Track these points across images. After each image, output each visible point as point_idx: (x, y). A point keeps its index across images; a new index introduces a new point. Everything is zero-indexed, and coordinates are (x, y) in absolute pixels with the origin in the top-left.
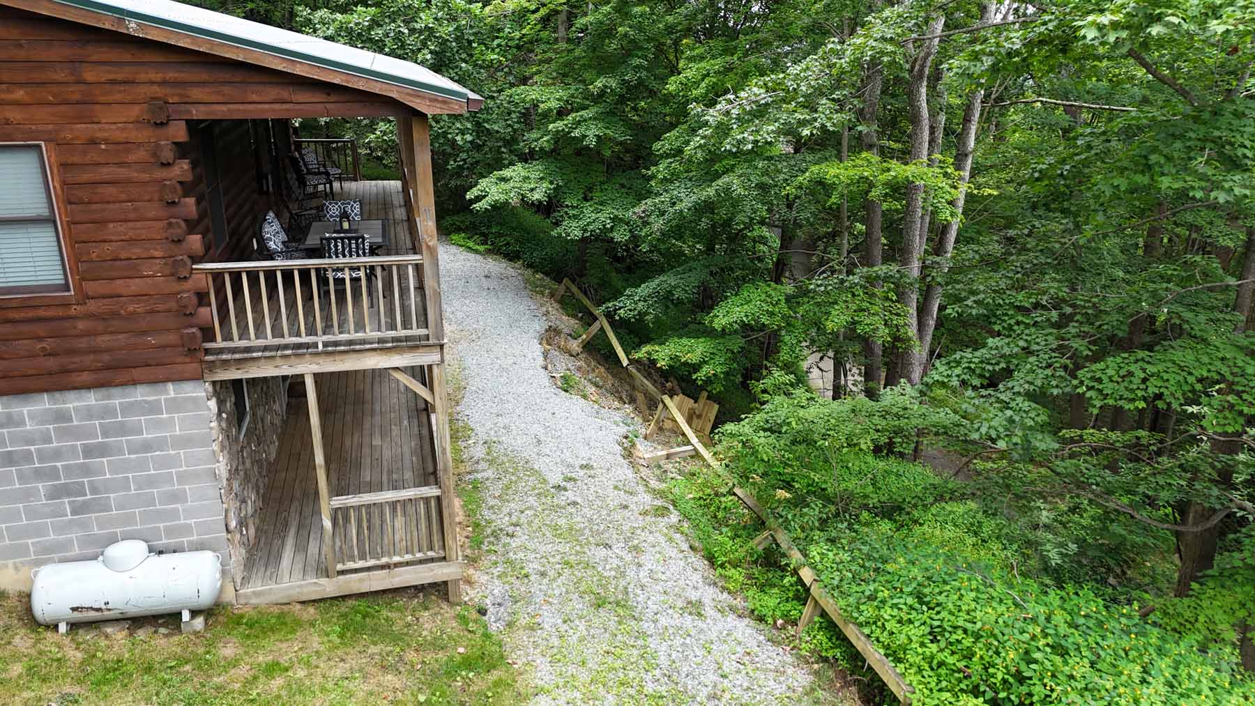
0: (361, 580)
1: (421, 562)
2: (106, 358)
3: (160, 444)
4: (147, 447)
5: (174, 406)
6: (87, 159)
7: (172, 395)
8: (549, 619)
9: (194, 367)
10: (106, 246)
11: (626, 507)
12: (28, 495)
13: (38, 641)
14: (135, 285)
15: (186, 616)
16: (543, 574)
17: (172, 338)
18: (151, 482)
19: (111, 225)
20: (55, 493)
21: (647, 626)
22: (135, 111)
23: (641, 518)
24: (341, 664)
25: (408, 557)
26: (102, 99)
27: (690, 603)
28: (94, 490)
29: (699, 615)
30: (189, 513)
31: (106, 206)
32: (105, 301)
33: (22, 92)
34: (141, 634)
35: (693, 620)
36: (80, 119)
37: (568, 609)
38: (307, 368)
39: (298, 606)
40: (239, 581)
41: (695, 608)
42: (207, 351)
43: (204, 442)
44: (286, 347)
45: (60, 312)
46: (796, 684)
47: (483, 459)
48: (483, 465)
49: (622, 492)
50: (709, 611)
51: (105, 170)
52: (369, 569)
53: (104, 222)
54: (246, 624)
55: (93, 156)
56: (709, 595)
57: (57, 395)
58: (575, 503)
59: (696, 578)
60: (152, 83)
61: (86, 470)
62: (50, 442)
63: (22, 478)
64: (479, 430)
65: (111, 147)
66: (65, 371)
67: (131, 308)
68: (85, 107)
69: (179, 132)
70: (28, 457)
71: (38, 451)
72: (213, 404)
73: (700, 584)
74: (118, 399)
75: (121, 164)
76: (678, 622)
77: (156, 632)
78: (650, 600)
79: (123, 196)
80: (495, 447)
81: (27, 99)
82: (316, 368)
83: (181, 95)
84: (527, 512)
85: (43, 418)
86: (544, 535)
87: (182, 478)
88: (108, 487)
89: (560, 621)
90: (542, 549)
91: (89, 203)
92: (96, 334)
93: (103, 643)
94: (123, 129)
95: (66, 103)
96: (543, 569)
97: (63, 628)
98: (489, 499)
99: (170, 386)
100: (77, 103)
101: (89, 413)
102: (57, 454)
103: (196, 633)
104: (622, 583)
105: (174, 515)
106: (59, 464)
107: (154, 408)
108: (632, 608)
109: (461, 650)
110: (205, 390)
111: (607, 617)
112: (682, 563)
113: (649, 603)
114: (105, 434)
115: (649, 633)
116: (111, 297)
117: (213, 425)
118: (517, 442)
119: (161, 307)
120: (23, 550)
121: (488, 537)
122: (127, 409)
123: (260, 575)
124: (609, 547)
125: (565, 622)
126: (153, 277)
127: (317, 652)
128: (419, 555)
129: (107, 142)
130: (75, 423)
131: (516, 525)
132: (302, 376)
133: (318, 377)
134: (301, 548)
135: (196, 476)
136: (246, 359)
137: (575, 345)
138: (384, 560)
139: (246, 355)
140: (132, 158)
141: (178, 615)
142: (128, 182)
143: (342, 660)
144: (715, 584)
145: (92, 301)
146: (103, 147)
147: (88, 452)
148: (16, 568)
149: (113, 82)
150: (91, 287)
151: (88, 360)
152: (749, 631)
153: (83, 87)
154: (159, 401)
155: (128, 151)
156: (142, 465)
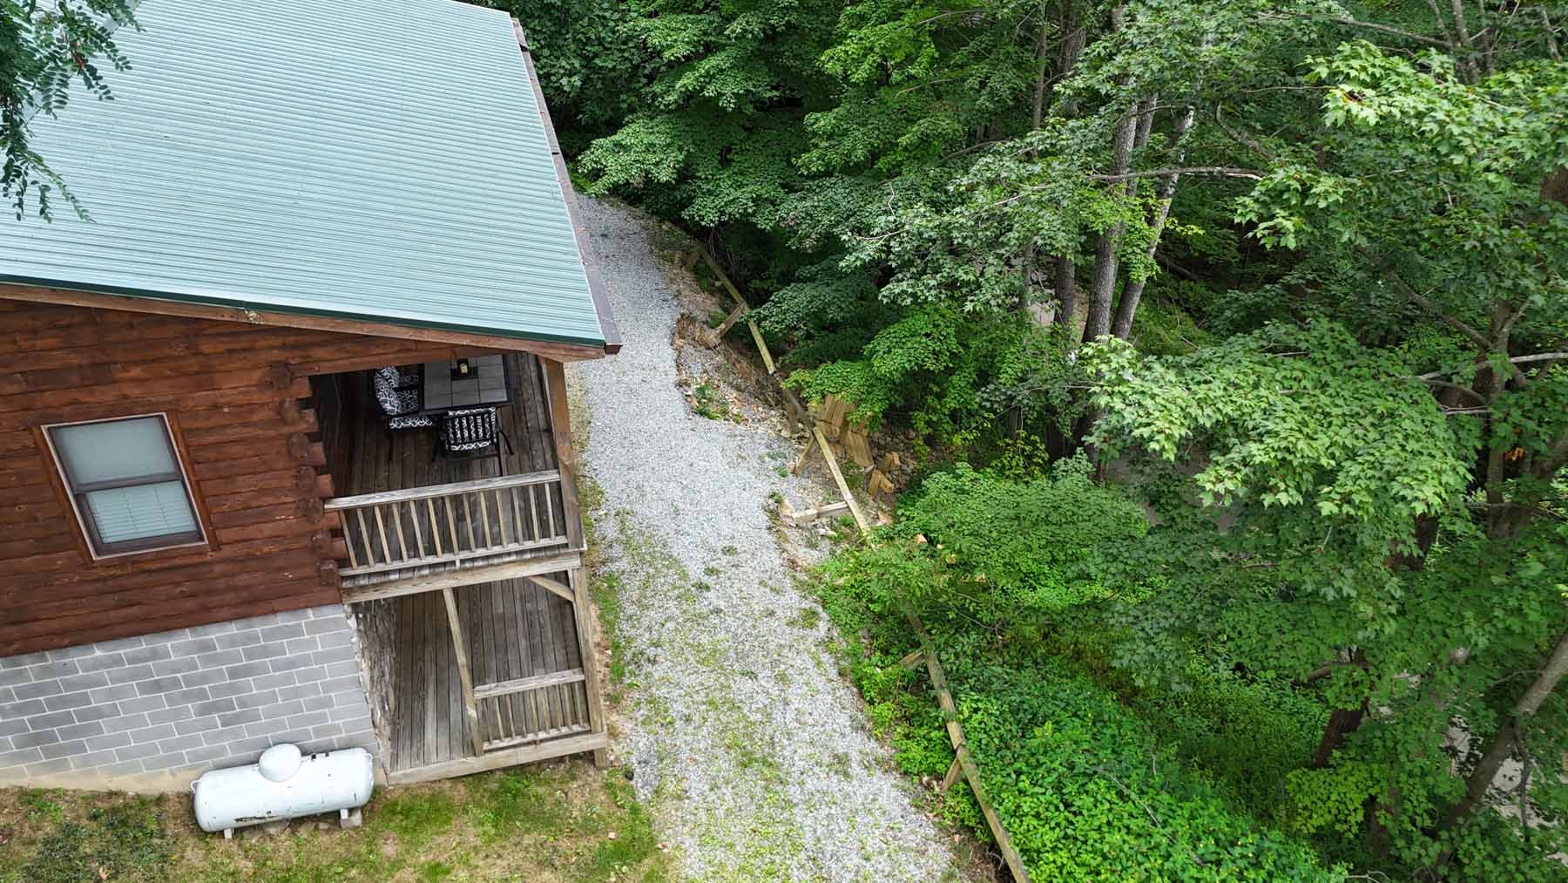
0: (508, 756)
1: (566, 736)
2: (244, 594)
3: (305, 661)
4: (291, 664)
5: (315, 627)
6: (211, 423)
7: (313, 618)
8: (696, 784)
9: (332, 593)
10: (238, 497)
11: (772, 614)
12: (177, 715)
13: (209, 851)
14: (268, 529)
15: (344, 814)
16: (688, 719)
17: (309, 571)
18: (297, 693)
19: (240, 479)
20: (205, 710)
21: (794, 792)
22: (256, 375)
23: (788, 630)
24: (499, 862)
25: (554, 733)
26: (222, 368)
27: (836, 756)
28: (242, 704)
29: (846, 775)
30: (335, 716)
31: (235, 462)
32: (240, 545)
33: (138, 369)
34: (304, 833)
35: (839, 781)
36: (201, 387)
37: (713, 771)
38: (445, 584)
39: (448, 784)
40: (388, 766)
41: (840, 763)
42: (344, 578)
43: (347, 655)
44: (421, 567)
45: (196, 560)
46: (935, 867)
47: (617, 540)
48: (617, 550)
49: (768, 590)
50: (855, 769)
51: (229, 431)
52: (514, 746)
53: (230, 478)
54: (401, 813)
55: (216, 420)
56: (856, 745)
57: (199, 628)
58: (718, 611)
59: (843, 720)
60: (273, 348)
61: (234, 689)
62: (196, 668)
63: (170, 700)
64: (610, 493)
65: (234, 410)
66: (205, 609)
67: (266, 549)
68: (204, 377)
69: (305, 391)
70: (175, 683)
71: (184, 677)
72: (352, 622)
73: (847, 731)
74: (259, 627)
75: (245, 425)
76: (823, 785)
77: (316, 828)
78: (796, 755)
79: (250, 453)
80: (631, 522)
81: (143, 375)
82: (454, 583)
83: (303, 357)
84: (668, 625)
85: (188, 649)
86: (687, 660)
87: (327, 687)
88: (256, 701)
89: (707, 787)
90: (687, 681)
91: (217, 461)
92: (234, 575)
93: (270, 846)
94: (245, 393)
95: (185, 374)
96: (687, 712)
97: (228, 834)
98: (627, 605)
99: (310, 612)
100: (197, 373)
101: (232, 642)
102: (204, 678)
103: (355, 828)
104: (769, 731)
105: (323, 718)
106: (206, 687)
107: (296, 631)
108: (778, 767)
109: (612, 835)
110: (345, 611)
111: (752, 782)
112: (829, 698)
113: (796, 758)
114: (249, 657)
115: (795, 801)
116: (245, 541)
117: (354, 640)
118: (651, 511)
119: (296, 546)
120: (179, 759)
121: (629, 664)
122: (269, 635)
123: (407, 752)
124: (753, 676)
125: (712, 789)
126: (287, 520)
127: (475, 848)
128: (564, 730)
129: (229, 405)
130: (219, 650)
131: (656, 645)
132: (441, 592)
133: (456, 591)
134: (443, 714)
135: (339, 685)
136: (384, 583)
137: (712, 336)
138: (530, 737)
139: (383, 579)
140: (255, 418)
141: (337, 813)
142: (257, 439)
143: (500, 856)
144: (863, 728)
145: (227, 547)
146: (226, 410)
147: (234, 673)
148: (173, 774)
149: (231, 351)
150: (224, 535)
151: (229, 597)
152: (894, 793)
153: (202, 358)
154: (300, 625)
155: (252, 412)
156: (288, 680)
